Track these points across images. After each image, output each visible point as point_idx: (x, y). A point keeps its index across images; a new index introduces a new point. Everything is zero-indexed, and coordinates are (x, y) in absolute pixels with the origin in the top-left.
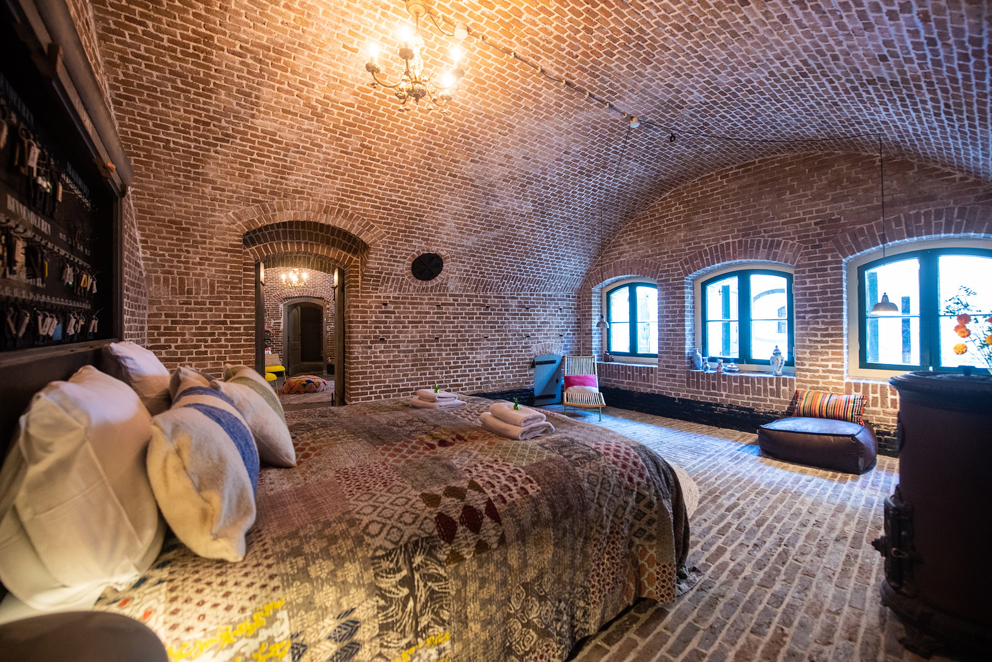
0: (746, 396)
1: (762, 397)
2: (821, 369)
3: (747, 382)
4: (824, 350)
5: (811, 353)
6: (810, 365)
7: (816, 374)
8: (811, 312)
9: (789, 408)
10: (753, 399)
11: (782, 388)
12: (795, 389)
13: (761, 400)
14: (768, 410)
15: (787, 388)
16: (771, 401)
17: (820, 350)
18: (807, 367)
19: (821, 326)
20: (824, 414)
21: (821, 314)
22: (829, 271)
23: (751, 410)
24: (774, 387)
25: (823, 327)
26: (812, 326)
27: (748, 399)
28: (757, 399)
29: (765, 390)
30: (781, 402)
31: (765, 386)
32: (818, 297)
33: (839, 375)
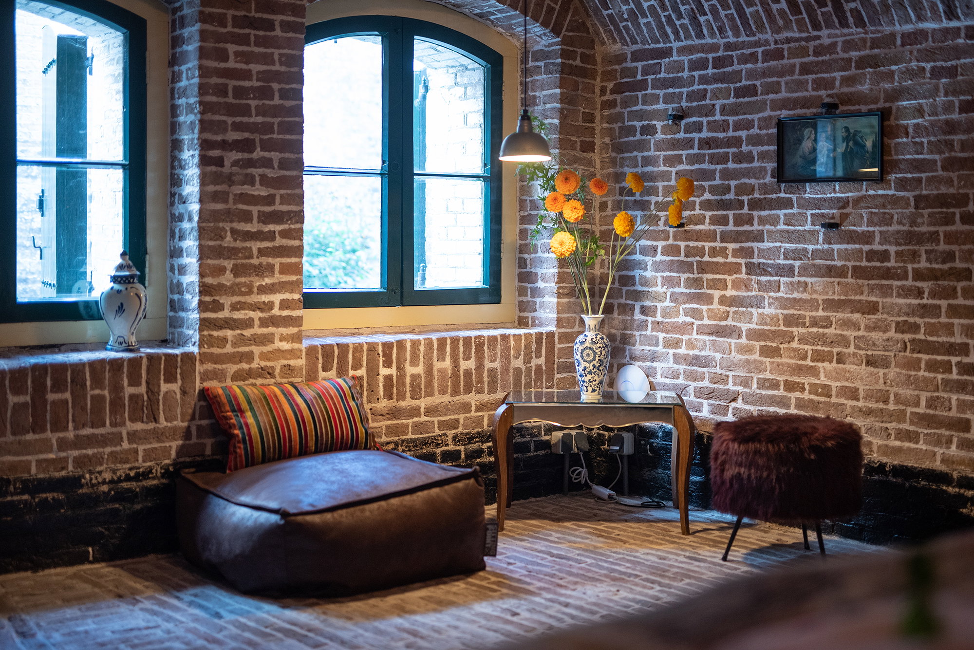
0: (54, 437)
1: (107, 429)
2: (256, 315)
3: (58, 386)
4: (264, 260)
5: (237, 271)
6: (234, 307)
7: (247, 333)
8: (237, 145)
9: (180, 451)
10: (79, 443)
11: (164, 387)
12: (198, 385)
13: (103, 441)
14: (123, 469)
15: (175, 387)
16: (133, 437)
17: (255, 261)
18: (225, 314)
19: (261, 191)
20: (312, 444)
21: (258, 154)
22: (278, 32)
23: (71, 483)
24: (143, 389)
25: (264, 192)
26: (237, 189)
27: (63, 445)
28: (91, 441)
29: (117, 404)
30: (158, 435)
31: (116, 388)
32: (253, 103)
33: (293, 330)
